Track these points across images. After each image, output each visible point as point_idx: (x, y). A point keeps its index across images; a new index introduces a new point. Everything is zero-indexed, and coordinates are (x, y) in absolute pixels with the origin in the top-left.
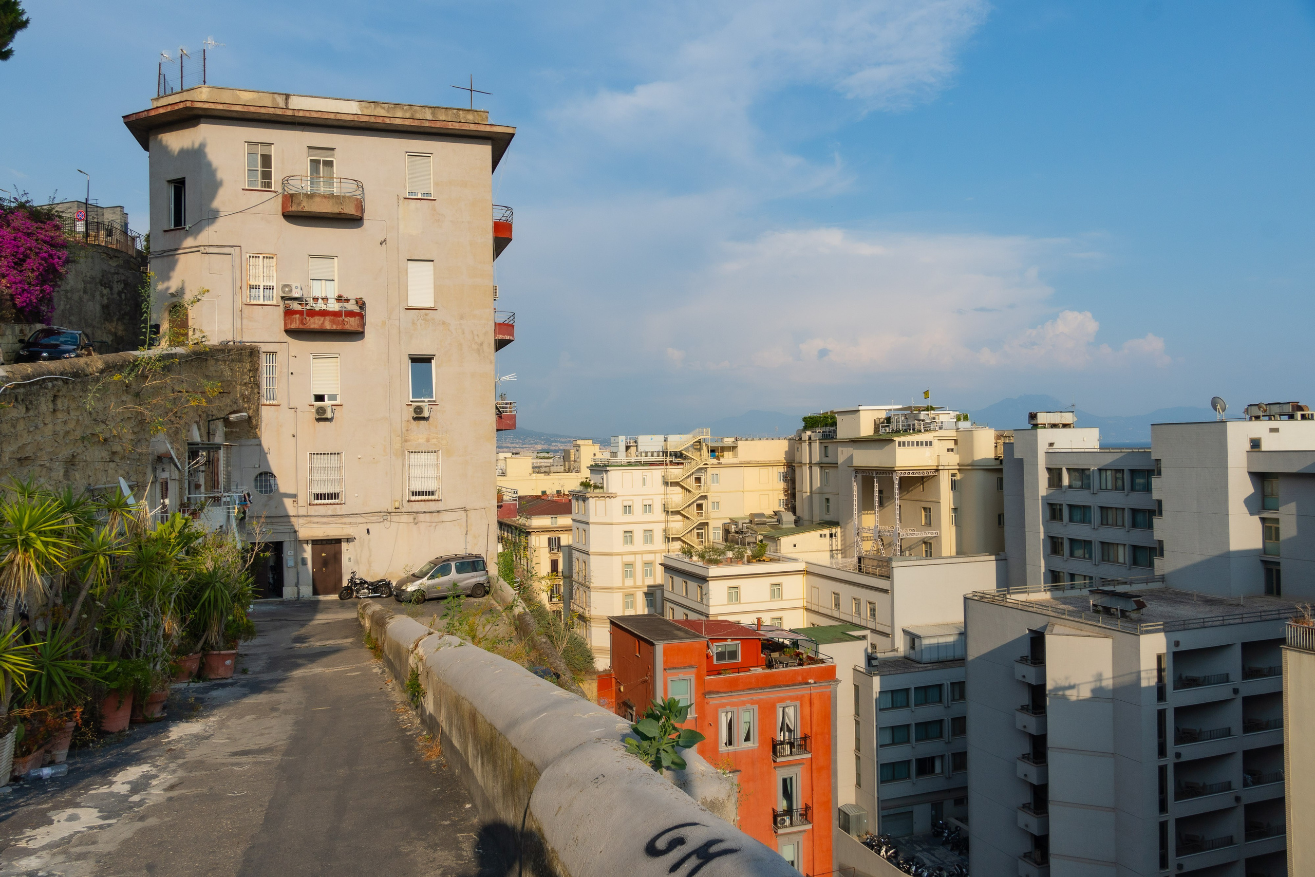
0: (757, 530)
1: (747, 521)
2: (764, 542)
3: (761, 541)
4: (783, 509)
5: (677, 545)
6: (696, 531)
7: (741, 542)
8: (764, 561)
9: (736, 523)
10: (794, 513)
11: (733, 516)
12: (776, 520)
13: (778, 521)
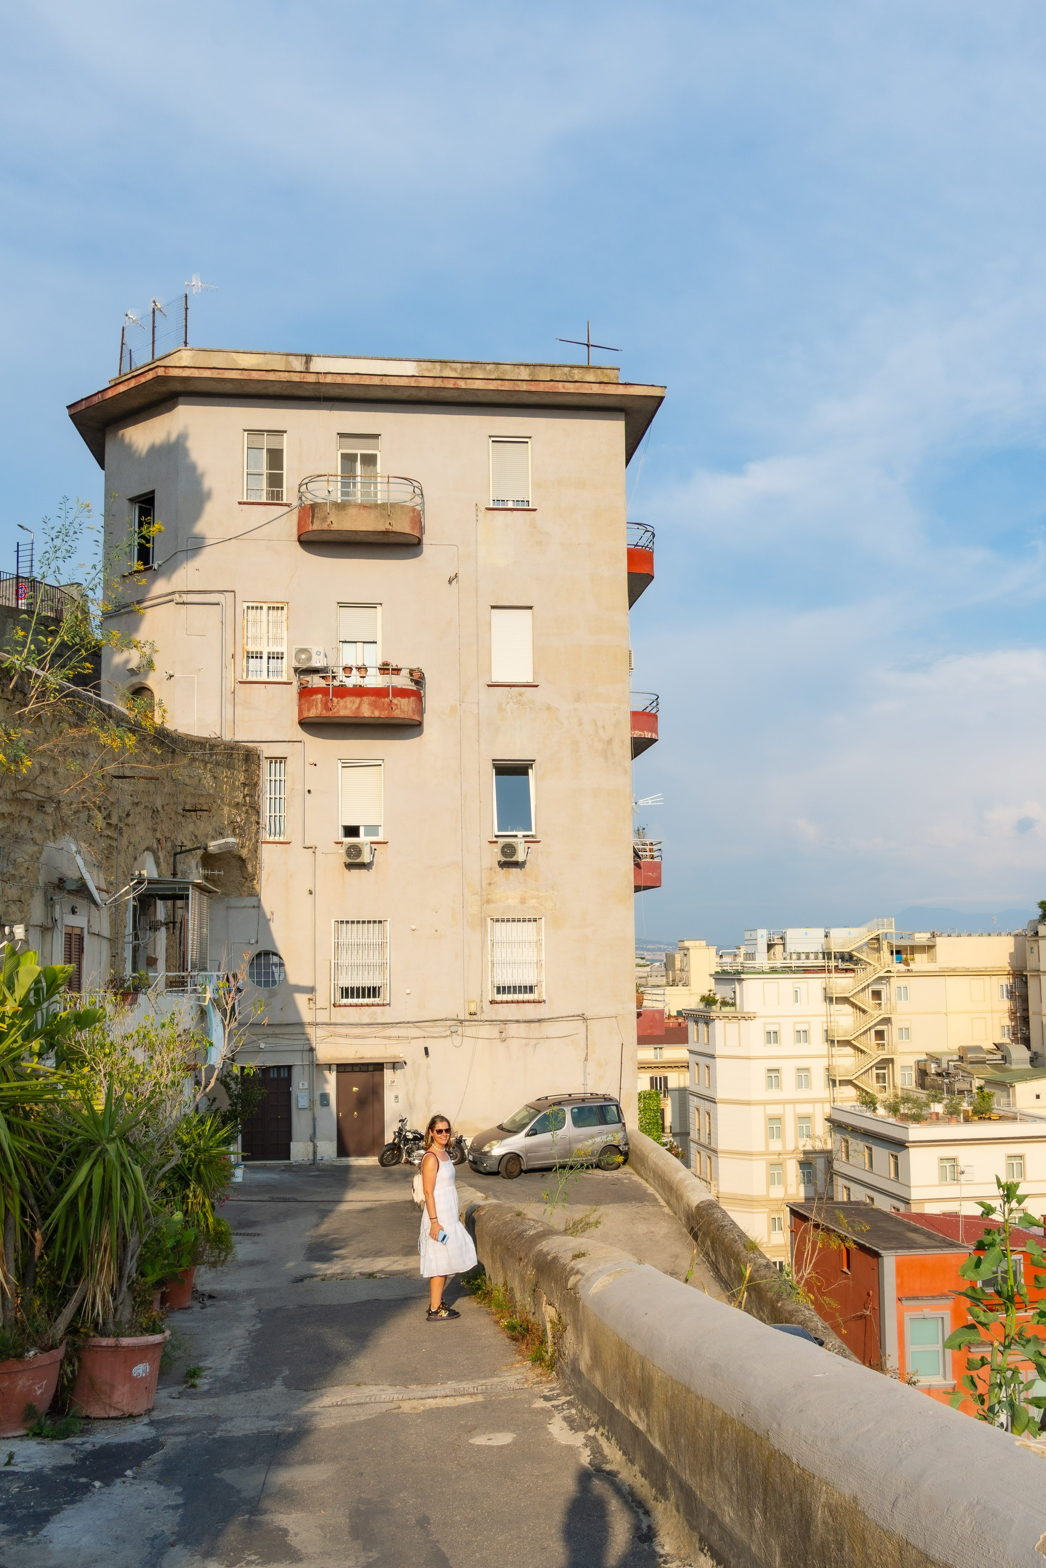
0: (972, 1071)
1: (956, 1057)
2: (986, 1090)
3: (980, 1088)
4: (1008, 1041)
5: (850, 1092)
6: (875, 1071)
7: (948, 1089)
8: (989, 1118)
9: (938, 1061)
10: (1029, 1047)
11: (930, 1050)
12: (999, 1057)
13: (1004, 1058)
